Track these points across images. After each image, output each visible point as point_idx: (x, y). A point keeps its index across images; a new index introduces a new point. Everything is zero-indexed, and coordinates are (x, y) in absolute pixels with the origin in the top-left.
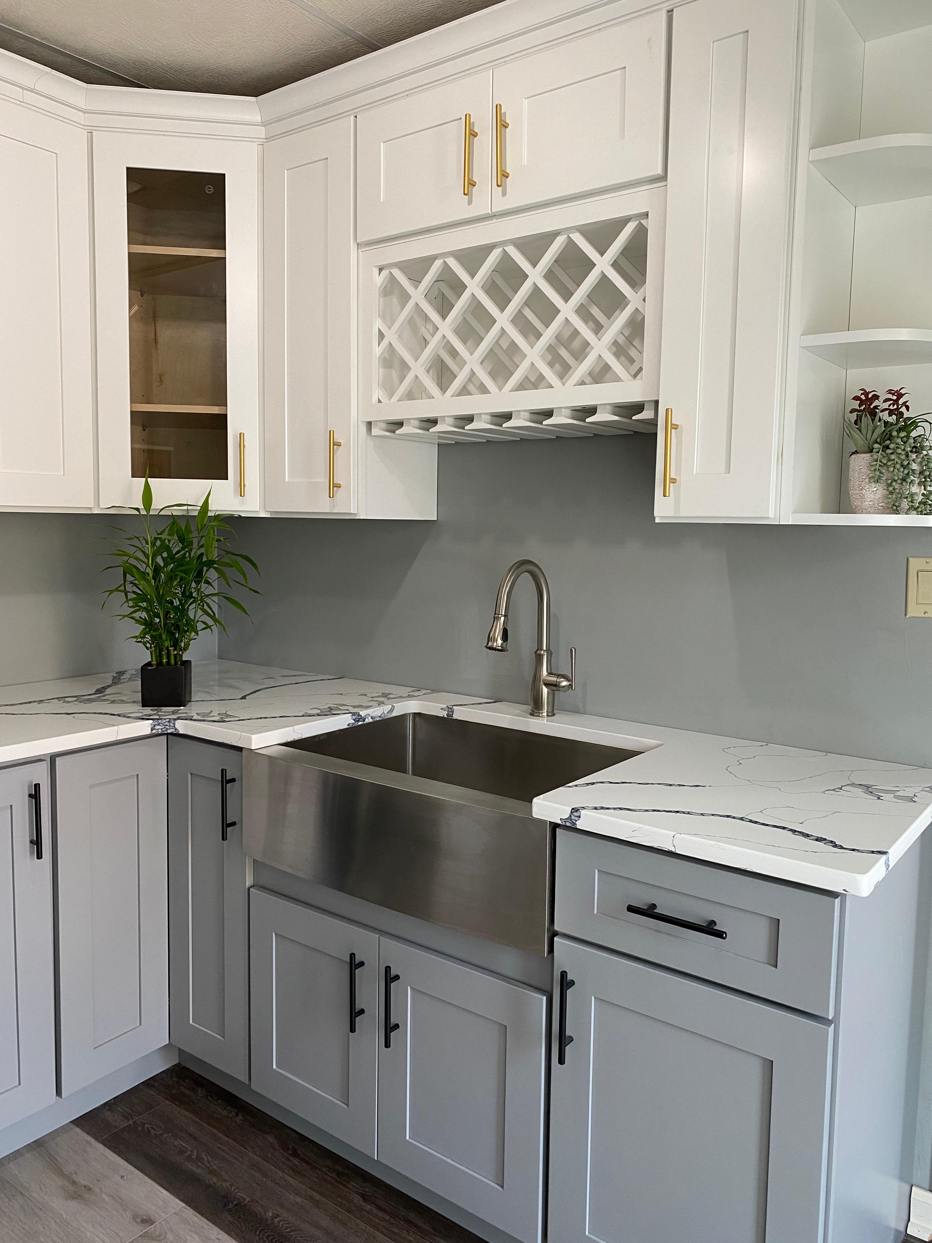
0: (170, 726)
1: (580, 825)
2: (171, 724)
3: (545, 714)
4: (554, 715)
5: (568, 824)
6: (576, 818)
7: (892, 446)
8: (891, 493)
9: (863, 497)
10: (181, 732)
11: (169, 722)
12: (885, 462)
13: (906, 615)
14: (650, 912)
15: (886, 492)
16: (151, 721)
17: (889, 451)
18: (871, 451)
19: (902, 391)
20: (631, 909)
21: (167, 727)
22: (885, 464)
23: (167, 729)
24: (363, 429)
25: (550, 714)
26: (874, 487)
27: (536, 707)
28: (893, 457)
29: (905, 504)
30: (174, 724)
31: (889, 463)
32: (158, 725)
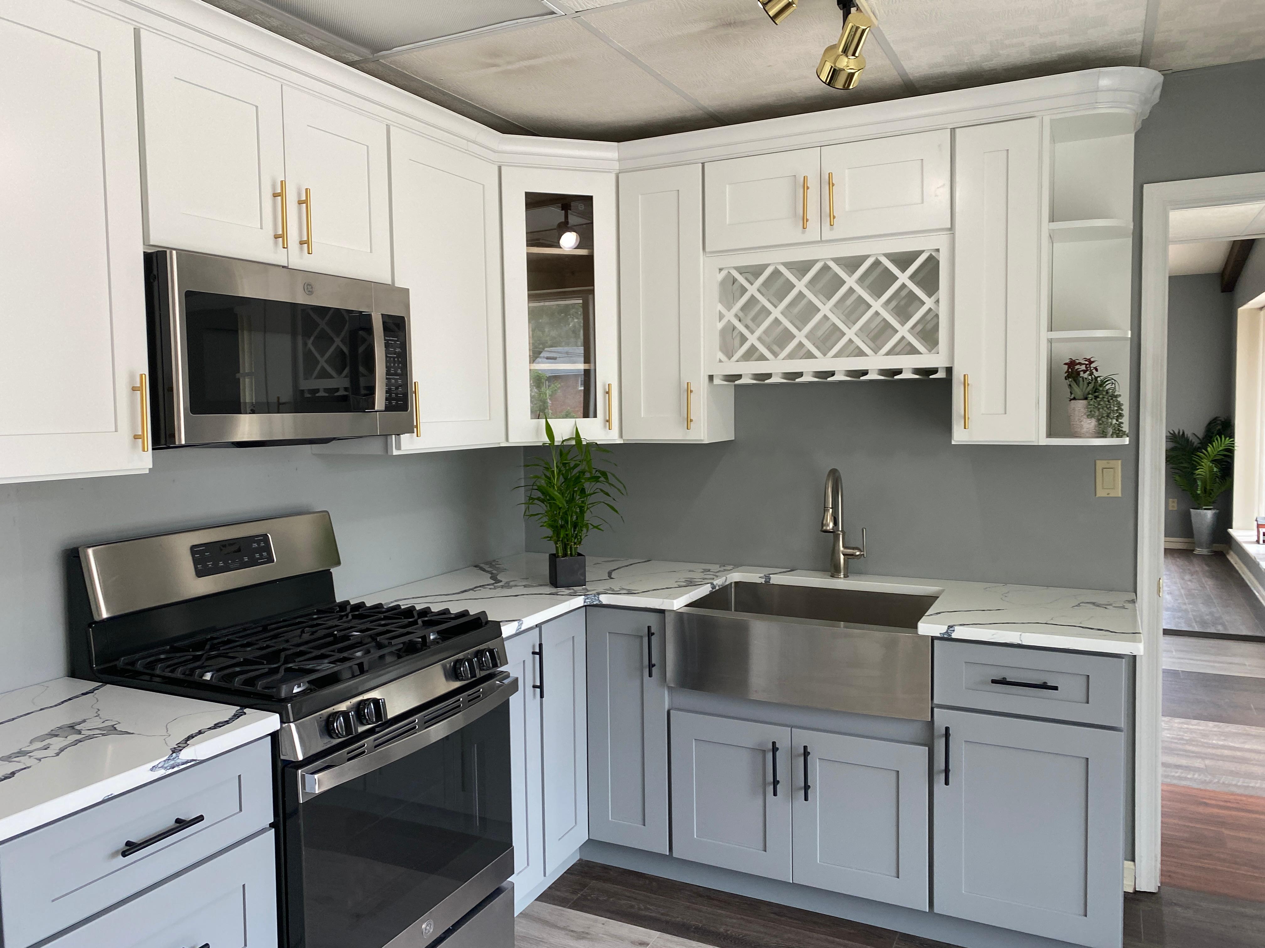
0: (595, 599)
1: (954, 636)
2: (596, 598)
3: (842, 576)
4: (848, 577)
5: (945, 636)
6: (952, 632)
7: (1101, 396)
8: (1100, 424)
9: (1082, 427)
10: (604, 603)
11: (595, 596)
12: (1096, 405)
13: (1096, 495)
14: (1003, 682)
15: (1097, 423)
16: (583, 597)
17: (1098, 399)
18: (1086, 399)
19: (1092, 360)
20: (994, 681)
21: (593, 600)
22: (1097, 407)
23: (593, 601)
24: (707, 379)
25: (846, 576)
26: (1089, 421)
27: (834, 570)
28: (1102, 403)
29: (1110, 430)
30: (598, 597)
31: (1100, 407)
32: (588, 599)
